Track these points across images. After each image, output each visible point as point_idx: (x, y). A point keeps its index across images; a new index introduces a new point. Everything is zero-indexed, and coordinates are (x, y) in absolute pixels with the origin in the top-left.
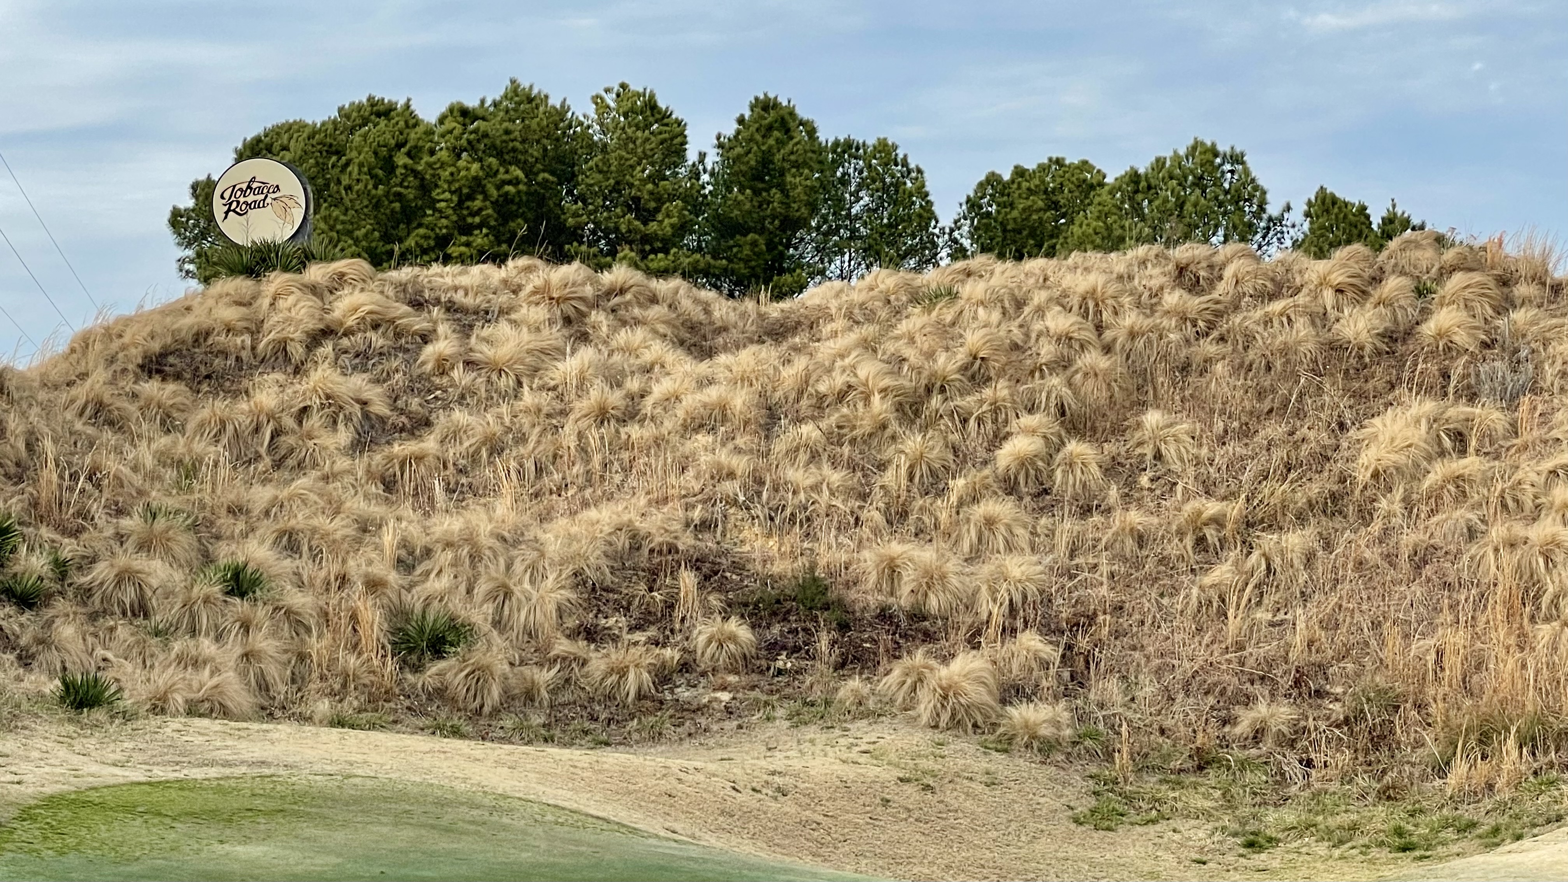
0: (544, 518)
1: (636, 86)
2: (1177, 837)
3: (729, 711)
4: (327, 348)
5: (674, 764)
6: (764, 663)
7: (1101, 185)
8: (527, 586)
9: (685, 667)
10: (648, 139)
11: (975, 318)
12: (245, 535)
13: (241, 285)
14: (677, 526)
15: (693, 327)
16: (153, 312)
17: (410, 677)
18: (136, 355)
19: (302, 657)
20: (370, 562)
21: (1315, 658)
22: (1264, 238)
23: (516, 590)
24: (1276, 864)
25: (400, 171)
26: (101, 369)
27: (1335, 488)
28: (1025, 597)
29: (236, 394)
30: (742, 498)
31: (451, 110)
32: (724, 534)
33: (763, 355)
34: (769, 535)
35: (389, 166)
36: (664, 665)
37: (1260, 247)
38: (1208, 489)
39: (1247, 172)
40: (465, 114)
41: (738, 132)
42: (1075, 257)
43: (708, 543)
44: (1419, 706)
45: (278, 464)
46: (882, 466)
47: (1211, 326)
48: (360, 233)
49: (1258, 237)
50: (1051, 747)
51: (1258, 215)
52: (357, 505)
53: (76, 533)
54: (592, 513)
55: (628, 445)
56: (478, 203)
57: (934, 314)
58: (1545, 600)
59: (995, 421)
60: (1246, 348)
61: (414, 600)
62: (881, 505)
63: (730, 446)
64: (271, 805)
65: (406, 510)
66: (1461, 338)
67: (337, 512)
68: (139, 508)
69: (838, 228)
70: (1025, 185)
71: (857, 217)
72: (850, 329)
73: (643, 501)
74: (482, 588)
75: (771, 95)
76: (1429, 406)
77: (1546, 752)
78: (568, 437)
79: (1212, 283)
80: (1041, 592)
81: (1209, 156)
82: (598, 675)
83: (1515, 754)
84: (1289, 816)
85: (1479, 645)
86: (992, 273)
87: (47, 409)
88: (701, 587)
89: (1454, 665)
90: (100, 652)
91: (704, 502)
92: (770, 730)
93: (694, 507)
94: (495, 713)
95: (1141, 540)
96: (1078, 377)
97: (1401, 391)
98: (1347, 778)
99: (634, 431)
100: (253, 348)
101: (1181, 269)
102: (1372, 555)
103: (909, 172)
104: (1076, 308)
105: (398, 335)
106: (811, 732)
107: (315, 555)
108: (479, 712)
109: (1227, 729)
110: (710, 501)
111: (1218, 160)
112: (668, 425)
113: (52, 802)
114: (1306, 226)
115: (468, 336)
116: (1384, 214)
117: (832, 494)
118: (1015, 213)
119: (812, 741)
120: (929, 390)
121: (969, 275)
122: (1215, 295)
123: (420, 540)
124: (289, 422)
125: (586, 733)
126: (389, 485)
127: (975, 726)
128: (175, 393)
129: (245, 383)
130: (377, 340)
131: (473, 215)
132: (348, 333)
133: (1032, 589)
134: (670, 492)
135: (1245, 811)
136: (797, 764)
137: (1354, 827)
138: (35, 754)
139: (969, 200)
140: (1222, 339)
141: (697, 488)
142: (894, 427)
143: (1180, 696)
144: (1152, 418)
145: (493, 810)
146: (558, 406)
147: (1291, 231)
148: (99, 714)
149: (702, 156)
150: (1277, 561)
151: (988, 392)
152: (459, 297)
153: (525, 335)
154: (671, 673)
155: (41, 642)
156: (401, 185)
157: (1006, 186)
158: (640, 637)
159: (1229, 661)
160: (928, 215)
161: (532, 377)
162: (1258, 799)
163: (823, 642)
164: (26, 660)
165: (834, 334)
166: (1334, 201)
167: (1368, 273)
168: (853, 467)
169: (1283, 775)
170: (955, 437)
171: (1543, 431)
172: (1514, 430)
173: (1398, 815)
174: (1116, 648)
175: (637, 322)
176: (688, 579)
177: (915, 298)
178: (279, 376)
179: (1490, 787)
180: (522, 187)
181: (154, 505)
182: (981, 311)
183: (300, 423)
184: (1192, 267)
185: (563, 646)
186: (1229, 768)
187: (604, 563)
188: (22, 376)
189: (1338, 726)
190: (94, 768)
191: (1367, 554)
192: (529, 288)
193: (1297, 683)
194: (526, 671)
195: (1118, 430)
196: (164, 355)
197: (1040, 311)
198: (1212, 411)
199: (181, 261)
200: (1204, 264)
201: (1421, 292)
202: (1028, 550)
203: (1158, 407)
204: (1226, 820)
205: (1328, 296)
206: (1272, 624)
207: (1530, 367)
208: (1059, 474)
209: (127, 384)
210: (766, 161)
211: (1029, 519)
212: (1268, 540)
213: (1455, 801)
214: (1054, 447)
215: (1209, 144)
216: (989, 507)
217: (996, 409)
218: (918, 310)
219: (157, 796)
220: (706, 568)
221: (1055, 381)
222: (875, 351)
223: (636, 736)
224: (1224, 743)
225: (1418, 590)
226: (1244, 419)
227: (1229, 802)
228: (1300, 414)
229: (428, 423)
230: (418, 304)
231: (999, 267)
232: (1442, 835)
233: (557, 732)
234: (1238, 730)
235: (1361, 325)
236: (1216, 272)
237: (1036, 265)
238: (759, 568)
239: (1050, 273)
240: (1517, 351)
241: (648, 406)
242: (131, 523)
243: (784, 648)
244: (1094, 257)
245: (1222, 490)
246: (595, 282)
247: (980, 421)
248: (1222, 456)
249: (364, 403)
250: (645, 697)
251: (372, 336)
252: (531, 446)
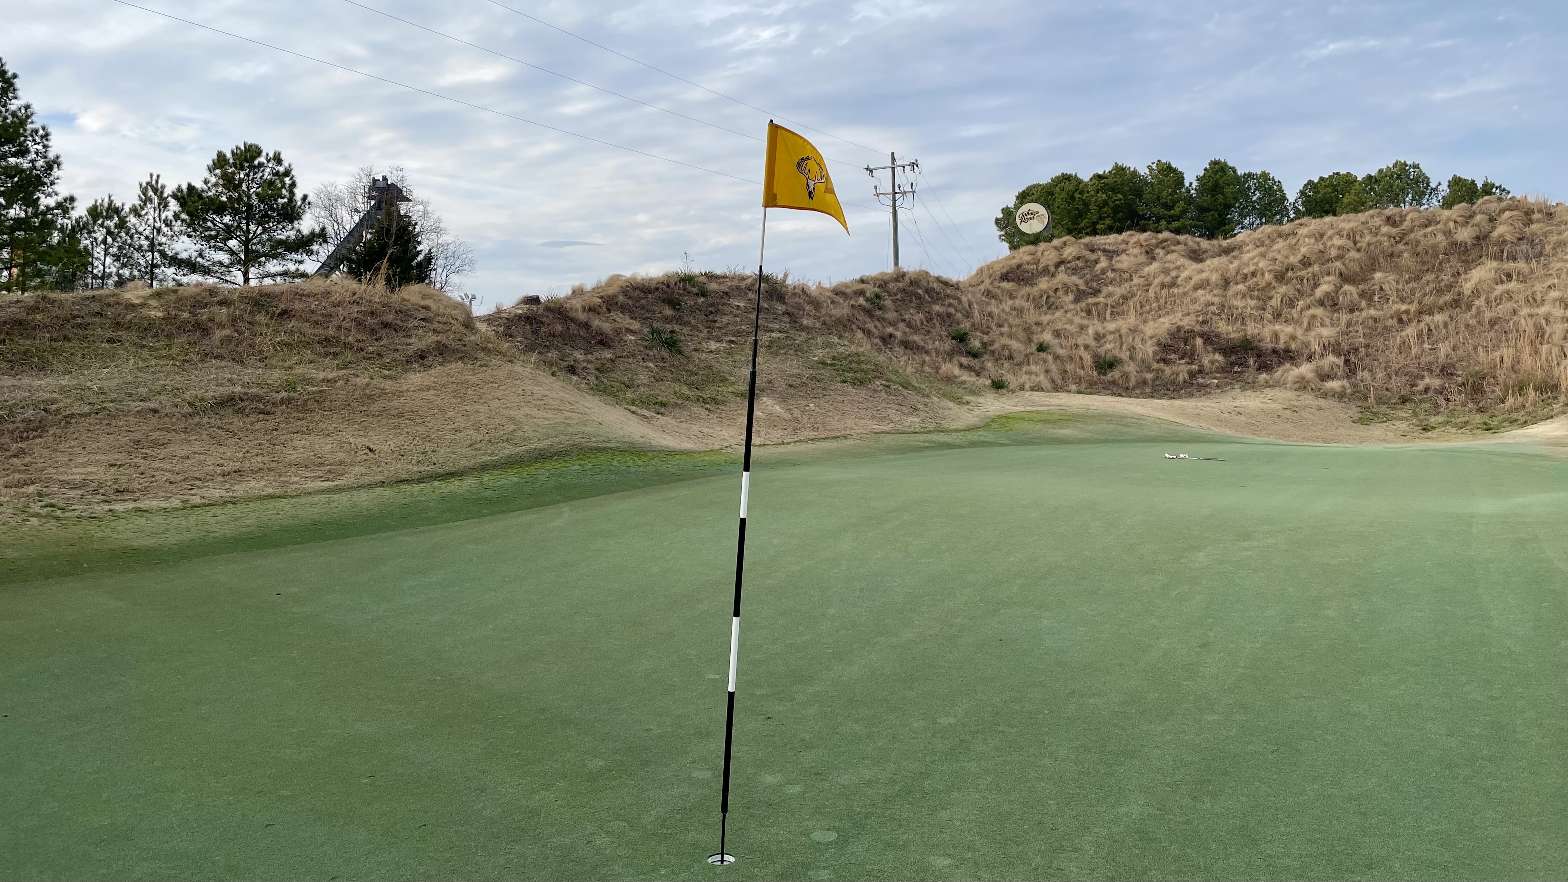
0: (1145, 322)
1: (1164, 161)
2: (1394, 427)
3: (1217, 386)
4: (1062, 268)
5: (1200, 404)
6: (1229, 369)
7: (1356, 181)
8: (1140, 345)
9: (1200, 372)
10: (1169, 180)
11: (1304, 242)
12: (1042, 332)
13: (1030, 248)
14: (1193, 323)
15: (1194, 252)
16: (1002, 259)
17: (1102, 377)
18: (998, 274)
19: (1065, 371)
20: (1085, 340)
21: (1449, 361)
22: (1429, 196)
23: (1137, 347)
24: (1434, 436)
25: (1077, 199)
26: (988, 279)
27: (1456, 297)
28: (1329, 342)
29: (1032, 285)
30: (1217, 312)
31: (1094, 176)
32: (1211, 325)
33: (1222, 261)
34: (1228, 325)
35: (1073, 198)
36: (1192, 371)
37: (1428, 200)
38: (1403, 300)
39: (1421, 171)
40: (1099, 177)
41: (1205, 174)
42: (1344, 216)
43: (1206, 328)
44: (1494, 377)
45: (1049, 308)
46: (1270, 298)
47: (1402, 239)
48: (1063, 223)
49: (1427, 196)
50: (1342, 397)
51: (1426, 188)
52: (1077, 320)
53: (987, 333)
54: (1162, 320)
55: (1173, 295)
56: (1105, 209)
57: (1288, 241)
58: (1546, 337)
59: (1314, 280)
60: (1417, 246)
61: (1101, 351)
62: (1271, 312)
63: (1212, 294)
64: (1066, 418)
65: (1096, 321)
66: (1508, 237)
67: (1072, 323)
68: (1006, 325)
69: (1247, 206)
70: (1323, 184)
71: (1255, 201)
72: (1255, 249)
73: (1180, 315)
74: (1125, 347)
75: (1217, 159)
76: (1495, 264)
77: (1547, 393)
78: (1151, 294)
79: (1402, 222)
80: (1336, 341)
81: (1403, 166)
82: (1168, 375)
83: (1533, 394)
84: (1440, 419)
85: (1519, 354)
86: (1311, 223)
87: (973, 293)
88: (1204, 343)
89: (1508, 362)
90: (1000, 371)
91: (1203, 314)
92: (1233, 393)
93: (1199, 316)
94: (1133, 389)
95: (1375, 320)
96: (1347, 261)
97: (1484, 259)
98: (1464, 405)
99: (1175, 290)
100: (1037, 269)
101: (1388, 218)
102: (1473, 322)
103: (1275, 182)
104: (1345, 236)
105: (1087, 262)
106: (1249, 393)
107: (1066, 337)
108: (1127, 388)
109: (1414, 388)
110: (1206, 313)
111: (1407, 168)
112: (1188, 287)
113: (1000, 417)
114: (1448, 190)
115: (1112, 260)
116: (1483, 183)
117: (1251, 309)
118: (1320, 195)
119: (1249, 396)
120: (1287, 270)
121: (1301, 225)
122: (1403, 227)
123: (1102, 331)
124: (1052, 293)
125: (1166, 395)
126: (1089, 312)
127: (1312, 389)
128: (1013, 286)
129: (1035, 281)
130: (1079, 264)
131: (1104, 213)
132: (1069, 262)
133: (1332, 340)
134: (1190, 311)
135: (1421, 417)
136: (1244, 404)
137: (1467, 422)
138: (990, 403)
139: (1300, 191)
140: (1406, 244)
141: (1200, 309)
142: (1274, 284)
143: (1394, 377)
144: (1378, 275)
145: (1139, 419)
146: (1146, 283)
147: (1442, 193)
148: (1004, 391)
149: (1191, 184)
150: (1432, 327)
151: (1310, 269)
152: (1107, 247)
153: (1132, 258)
154: (1195, 373)
155: (982, 368)
156: (1077, 204)
157: (1316, 184)
158: (1183, 361)
159: (1414, 364)
160: (1284, 198)
161: (1136, 273)
162: (1427, 413)
163: (1251, 361)
164: (978, 374)
165: (1248, 252)
166: (1460, 179)
167: (1468, 214)
168: (1259, 299)
169: (1437, 404)
170: (1299, 286)
171: (1545, 271)
172: (1532, 271)
173: (1485, 418)
174: (1367, 361)
175: (1173, 251)
176: (1199, 341)
177: (1280, 235)
178: (1046, 278)
179: (1524, 406)
180: (1122, 201)
181: (1011, 323)
182: (1307, 240)
183: (1056, 294)
184: (1393, 217)
185: (1155, 366)
186: (1415, 402)
187: (1168, 337)
188: (963, 283)
189: (1460, 386)
190: (1009, 407)
191: (1471, 322)
192: (1132, 242)
193: (1442, 371)
194: (1143, 375)
195: (1364, 280)
196: (1008, 273)
197: (1331, 238)
198: (1403, 271)
199: (1000, 236)
200: (1398, 215)
201: (1492, 220)
202: (1329, 325)
203: (1380, 271)
204: (1414, 421)
205: (1451, 225)
206: (1431, 349)
207: (1539, 246)
208: (1341, 298)
209: (996, 284)
210: (1216, 184)
211: (1329, 315)
212: (1427, 318)
213: (1509, 412)
214: (1338, 288)
215: (1403, 162)
216: (1313, 311)
217: (1314, 275)
218: (1281, 240)
219: (1030, 415)
220: (1205, 337)
221: (1338, 264)
222: (1265, 256)
223: (1184, 395)
224: (1413, 393)
225: (1492, 334)
226: (1417, 273)
227: (1415, 414)
228: (1441, 270)
229: (1100, 291)
230: (1093, 251)
231: (1314, 221)
232: (1504, 424)
233: (1156, 395)
234: (1418, 388)
235: (1465, 234)
236: (1403, 218)
237: (1328, 219)
238: (1225, 336)
239: (1334, 223)
240: (1533, 241)
241: (1179, 281)
242: (1005, 329)
243: (1237, 364)
244: (1352, 216)
245: (1409, 300)
246: (1156, 239)
247: (1308, 280)
248: (1407, 288)
249: (1077, 285)
250: (1187, 382)
251: (1077, 262)
252: (1138, 297)
